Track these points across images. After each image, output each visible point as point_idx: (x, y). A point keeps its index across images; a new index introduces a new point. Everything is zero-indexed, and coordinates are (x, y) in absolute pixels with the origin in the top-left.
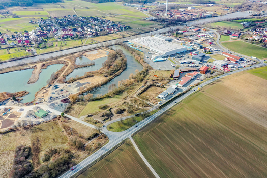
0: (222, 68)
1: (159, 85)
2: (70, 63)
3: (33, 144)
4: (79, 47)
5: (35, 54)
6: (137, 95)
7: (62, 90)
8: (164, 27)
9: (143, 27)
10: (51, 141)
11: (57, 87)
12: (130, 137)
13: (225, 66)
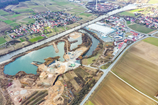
0: (132, 40)
1: (110, 49)
2: (67, 41)
3: (79, 76)
4: (64, 31)
5: (47, 37)
6: (104, 54)
7: (73, 55)
8: (98, 17)
9: (88, 17)
10: (83, 74)
11: (70, 54)
12: (110, 70)
13: (133, 38)
